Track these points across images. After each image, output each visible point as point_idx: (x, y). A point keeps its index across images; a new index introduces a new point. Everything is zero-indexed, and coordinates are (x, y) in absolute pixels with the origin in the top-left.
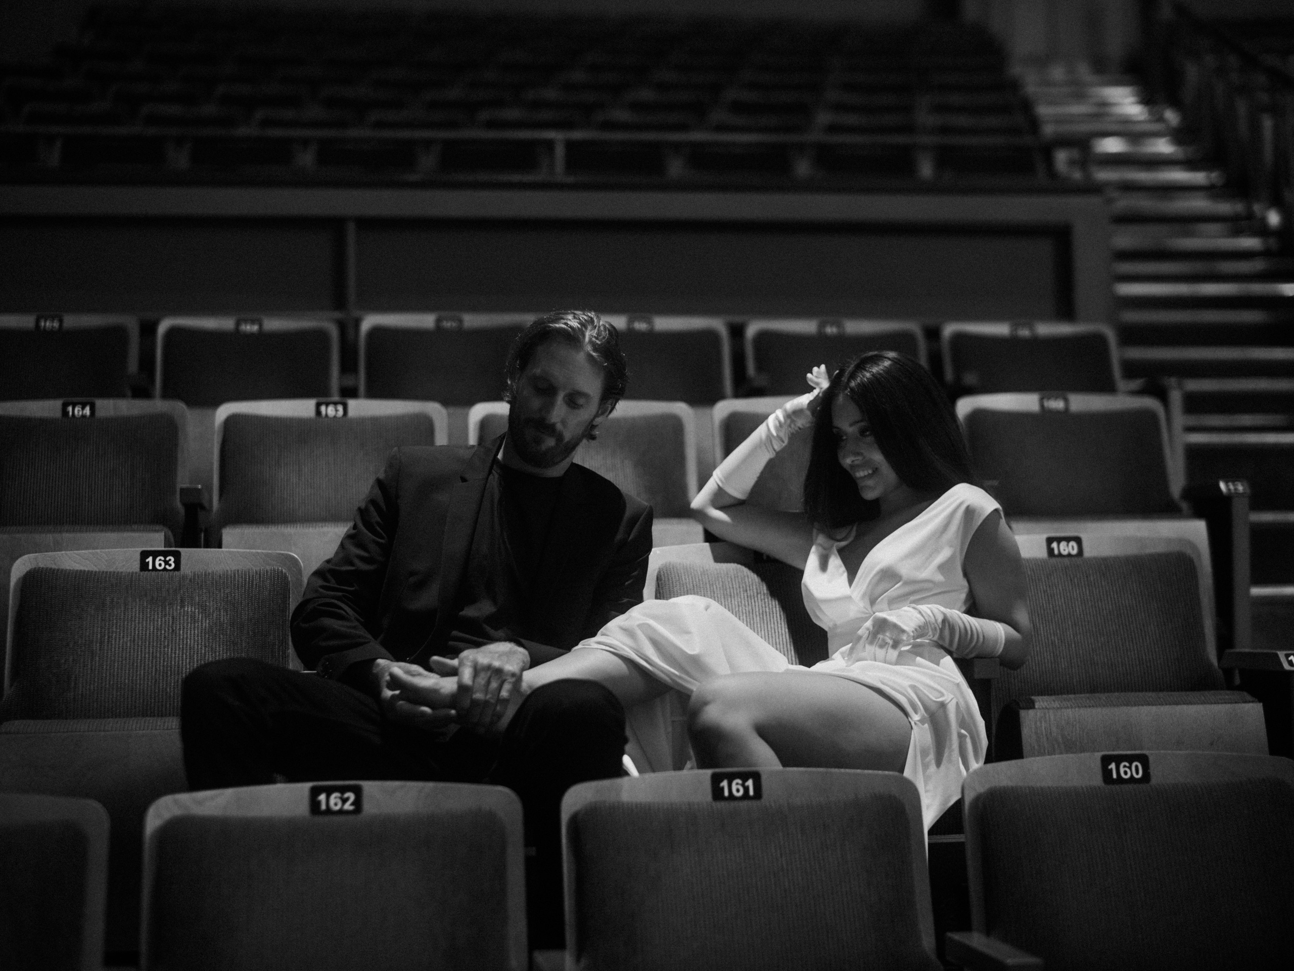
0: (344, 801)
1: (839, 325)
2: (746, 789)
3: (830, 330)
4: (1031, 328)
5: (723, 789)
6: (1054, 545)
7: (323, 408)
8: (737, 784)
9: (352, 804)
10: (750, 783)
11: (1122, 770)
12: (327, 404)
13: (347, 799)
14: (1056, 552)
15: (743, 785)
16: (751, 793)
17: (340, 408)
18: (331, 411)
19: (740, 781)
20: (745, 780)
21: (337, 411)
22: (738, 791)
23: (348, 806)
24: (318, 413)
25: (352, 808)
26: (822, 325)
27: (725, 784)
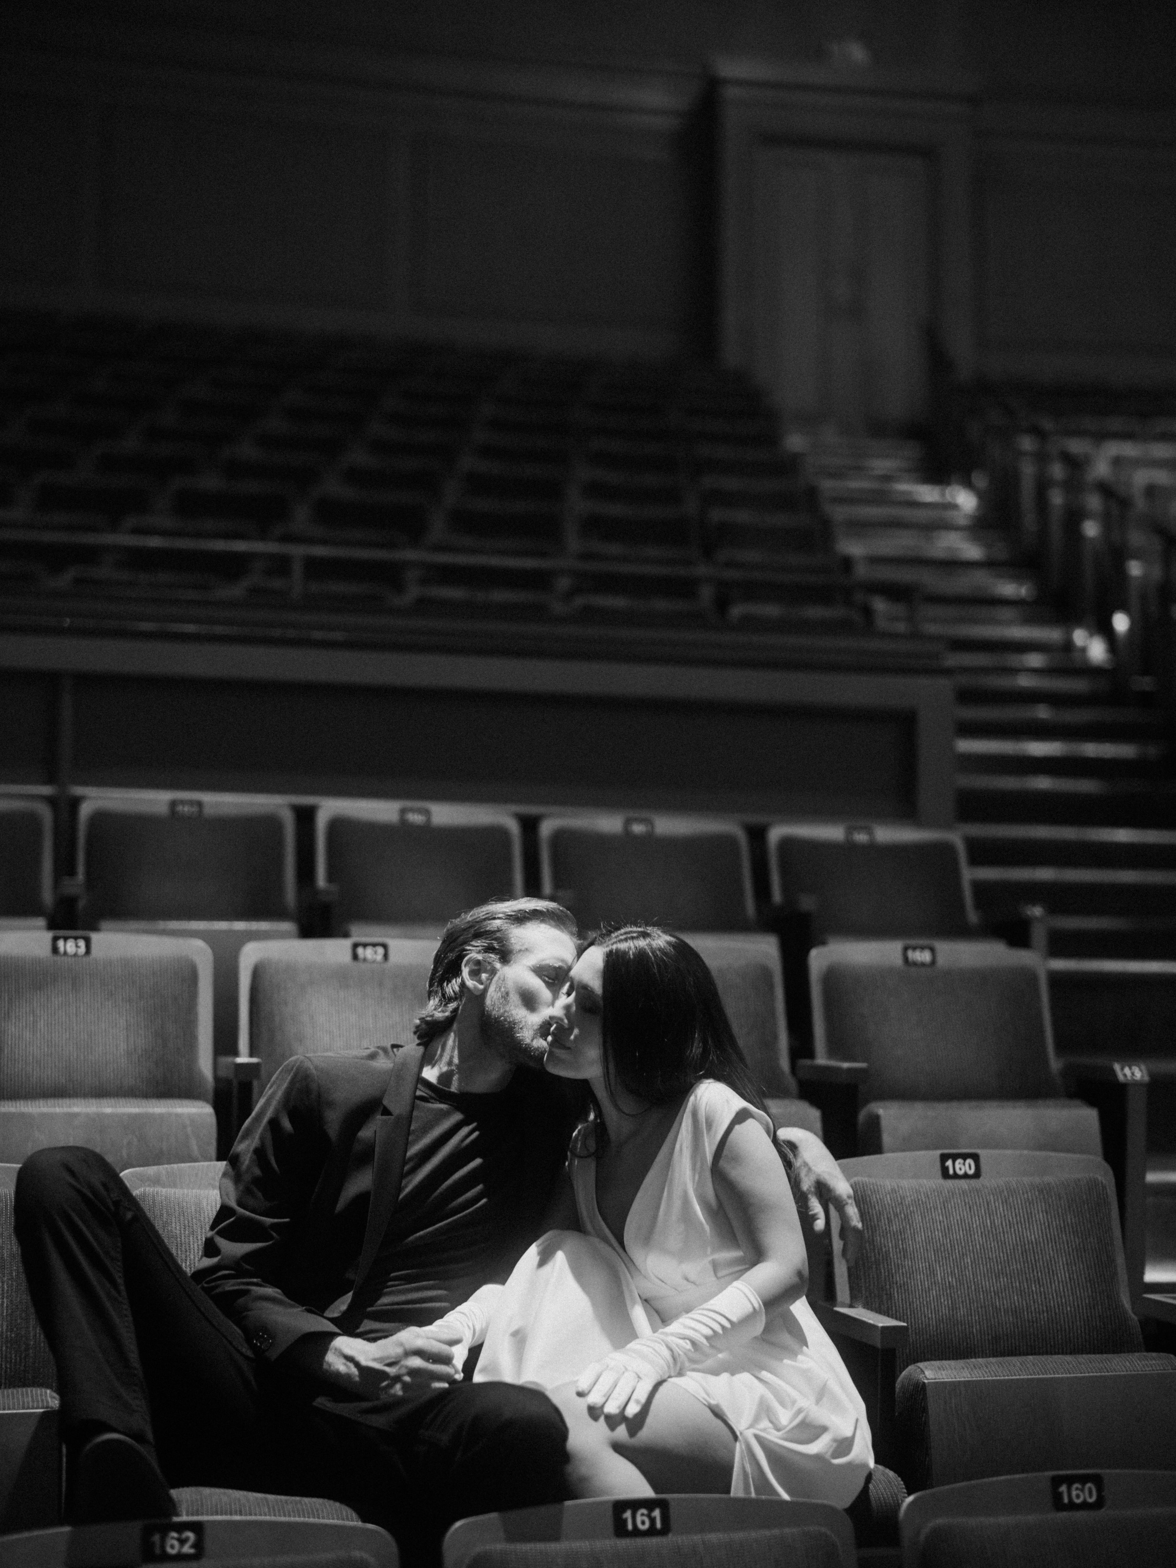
0: (182, 1542)
1: (648, 822)
2: (653, 1521)
3: (638, 828)
4: (869, 830)
5: (625, 1521)
6: (949, 1163)
7: (61, 943)
8: (643, 1515)
9: (192, 1547)
10: (657, 1513)
11: (1074, 1493)
12: (66, 939)
13: (186, 1540)
14: (951, 1172)
15: (649, 1516)
16: (659, 1525)
17: (82, 943)
18: (70, 947)
19: (644, 1511)
20: (651, 1510)
21: (77, 946)
22: (643, 1523)
23: (187, 1549)
24: (55, 950)
25: (192, 1551)
26: (628, 822)
27: (628, 1514)
